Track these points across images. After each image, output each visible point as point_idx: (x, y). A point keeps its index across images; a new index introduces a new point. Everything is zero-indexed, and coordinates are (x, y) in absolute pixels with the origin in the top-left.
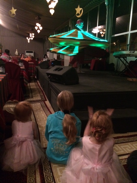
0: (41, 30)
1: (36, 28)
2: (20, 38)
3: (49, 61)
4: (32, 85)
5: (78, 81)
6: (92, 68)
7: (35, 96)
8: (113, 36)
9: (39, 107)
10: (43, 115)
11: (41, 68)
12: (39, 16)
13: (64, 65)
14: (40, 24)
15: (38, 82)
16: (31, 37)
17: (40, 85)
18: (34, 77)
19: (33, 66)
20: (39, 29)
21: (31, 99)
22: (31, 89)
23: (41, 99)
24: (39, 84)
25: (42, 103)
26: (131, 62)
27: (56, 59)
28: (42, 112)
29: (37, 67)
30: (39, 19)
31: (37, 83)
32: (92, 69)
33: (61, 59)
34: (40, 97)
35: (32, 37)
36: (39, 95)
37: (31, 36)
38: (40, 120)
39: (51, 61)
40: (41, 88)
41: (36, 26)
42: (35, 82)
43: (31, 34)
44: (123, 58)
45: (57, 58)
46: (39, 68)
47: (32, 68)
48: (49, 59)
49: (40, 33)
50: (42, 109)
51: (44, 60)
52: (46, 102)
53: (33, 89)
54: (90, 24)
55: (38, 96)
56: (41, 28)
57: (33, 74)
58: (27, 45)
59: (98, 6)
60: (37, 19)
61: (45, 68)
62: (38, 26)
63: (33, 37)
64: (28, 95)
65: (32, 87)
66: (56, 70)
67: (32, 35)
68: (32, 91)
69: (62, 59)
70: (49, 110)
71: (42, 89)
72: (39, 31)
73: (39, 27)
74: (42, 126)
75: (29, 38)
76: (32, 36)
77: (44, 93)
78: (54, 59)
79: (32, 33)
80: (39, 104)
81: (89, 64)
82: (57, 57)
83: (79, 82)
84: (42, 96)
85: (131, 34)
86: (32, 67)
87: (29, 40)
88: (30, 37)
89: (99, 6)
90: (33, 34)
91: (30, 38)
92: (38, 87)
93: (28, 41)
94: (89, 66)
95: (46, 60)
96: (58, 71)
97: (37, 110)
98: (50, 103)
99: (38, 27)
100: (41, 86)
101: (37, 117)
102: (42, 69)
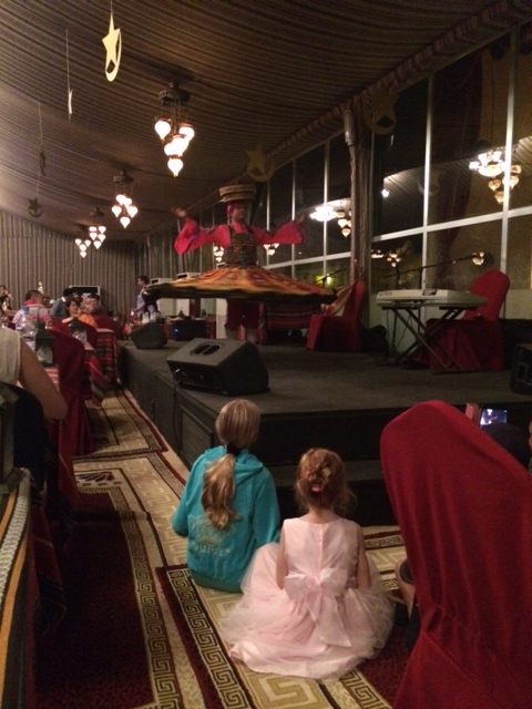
0: (132, 216)
1: (116, 210)
2: (51, 242)
3: (161, 321)
4: (112, 406)
5: (267, 383)
6: (311, 345)
7: (127, 440)
8: (376, 239)
9: (146, 469)
10: (162, 490)
11: (139, 348)
12: (125, 172)
13: (215, 337)
14: (128, 196)
15: (129, 394)
16: (93, 238)
17: (137, 406)
18: (114, 380)
19: (112, 343)
20: (124, 213)
21: (116, 449)
22: (107, 417)
23: (146, 446)
24: (134, 401)
25: (152, 458)
26: (431, 321)
27: (187, 313)
28: (156, 483)
29: (122, 343)
30: (128, 180)
31: (127, 398)
32: (312, 347)
33: (204, 313)
34: (144, 441)
35: (97, 239)
36: (139, 435)
37: (93, 236)
38: (154, 503)
39: (169, 320)
40: (143, 413)
41: (117, 204)
42: (117, 395)
43: (92, 229)
44: (408, 309)
45: (191, 312)
46: (131, 347)
47: (108, 349)
48: (164, 316)
49: (129, 226)
50: (154, 473)
51: (145, 321)
52: (164, 454)
53: (114, 418)
54: (301, 197)
55: (135, 438)
56: (133, 211)
57: (110, 369)
58: (75, 266)
59: (323, 146)
60: (118, 182)
61: (153, 348)
62: (121, 203)
63: (102, 237)
64: (101, 436)
65: (109, 413)
66: (198, 351)
67: (98, 232)
68: (114, 424)
69: (207, 312)
70: (177, 475)
71: (147, 418)
72: (125, 222)
73: (125, 208)
74: (164, 517)
75: (83, 243)
76: (98, 234)
77: (155, 427)
78: (181, 314)
79: (97, 227)
80: (143, 462)
81: (304, 331)
82: (191, 307)
83: (270, 385)
84: (150, 436)
85: (428, 233)
86: (109, 344)
87: (83, 248)
88: (90, 239)
89: (327, 142)
90: (103, 229)
91: (88, 243)
92: (132, 412)
93: (79, 251)
94: (304, 335)
95: (153, 317)
96: (206, 354)
97: (140, 478)
98: (179, 455)
99: (123, 207)
100: (142, 408)
101: (143, 494)
102: (141, 352)
